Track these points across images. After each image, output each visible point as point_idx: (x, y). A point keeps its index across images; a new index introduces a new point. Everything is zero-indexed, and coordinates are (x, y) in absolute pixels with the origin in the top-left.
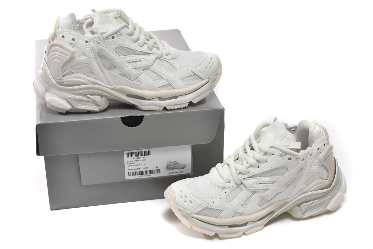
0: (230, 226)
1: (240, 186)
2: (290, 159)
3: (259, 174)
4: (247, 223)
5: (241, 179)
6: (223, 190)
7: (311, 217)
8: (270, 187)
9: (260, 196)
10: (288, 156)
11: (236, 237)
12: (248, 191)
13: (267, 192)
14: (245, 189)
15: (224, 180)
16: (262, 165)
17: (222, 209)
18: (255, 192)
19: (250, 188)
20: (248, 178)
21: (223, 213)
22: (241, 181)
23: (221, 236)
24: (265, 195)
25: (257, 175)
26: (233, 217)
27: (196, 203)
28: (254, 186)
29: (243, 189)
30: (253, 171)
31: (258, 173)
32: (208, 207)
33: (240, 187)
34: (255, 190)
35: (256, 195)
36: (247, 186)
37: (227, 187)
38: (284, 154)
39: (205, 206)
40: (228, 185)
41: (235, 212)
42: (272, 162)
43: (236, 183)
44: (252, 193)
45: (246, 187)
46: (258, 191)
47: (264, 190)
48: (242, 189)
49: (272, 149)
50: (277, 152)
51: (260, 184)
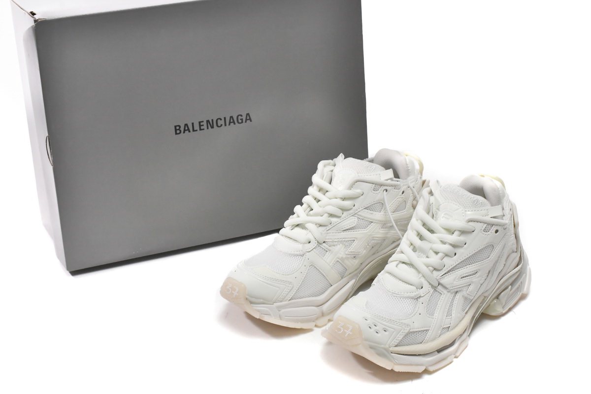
0: (439, 351)
1: (437, 290)
2: (497, 231)
3: (459, 264)
4: (455, 340)
5: (438, 278)
6: (417, 300)
7: (510, 310)
8: (475, 279)
9: (463, 296)
10: (494, 228)
11: (448, 364)
12: (450, 293)
13: (471, 288)
14: (445, 291)
15: (415, 286)
16: (459, 251)
17: (427, 329)
18: (457, 292)
19: (451, 288)
20: (445, 274)
21: (429, 333)
22: (438, 281)
23: (431, 369)
24: (469, 294)
25: (456, 266)
26: (441, 336)
27: (394, 330)
28: (456, 283)
29: (442, 293)
30: (450, 262)
31: (456, 264)
32: (411, 330)
33: (439, 291)
34: (457, 290)
35: (458, 296)
36: (447, 286)
37: (422, 296)
38: (490, 226)
39: (407, 331)
40: (421, 292)
41: (442, 328)
42: (475, 243)
43: (432, 286)
44: (454, 294)
45: (445, 288)
46: (461, 289)
47: (467, 286)
48: (440, 292)
49: (471, 223)
50: (479, 227)
51: (462, 278)
